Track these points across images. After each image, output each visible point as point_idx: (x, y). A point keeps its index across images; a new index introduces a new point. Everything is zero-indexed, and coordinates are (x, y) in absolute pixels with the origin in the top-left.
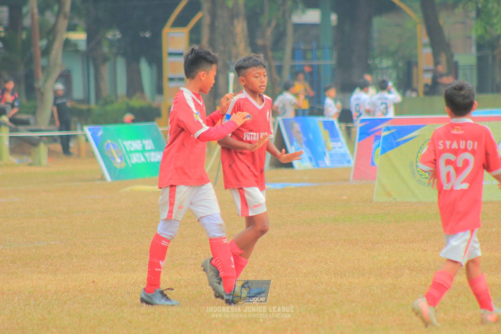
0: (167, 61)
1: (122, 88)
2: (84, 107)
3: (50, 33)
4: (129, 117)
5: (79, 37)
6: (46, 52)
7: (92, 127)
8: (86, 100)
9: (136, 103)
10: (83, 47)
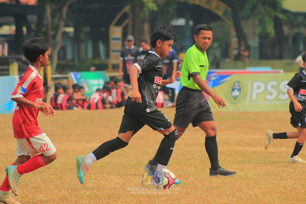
0: (112, 42)
1: (90, 54)
2: (71, 63)
3: (56, 28)
4: (93, 68)
5: (70, 30)
6: (54, 37)
7: (75, 73)
8: (73, 60)
9: (97, 62)
10: (72, 35)
